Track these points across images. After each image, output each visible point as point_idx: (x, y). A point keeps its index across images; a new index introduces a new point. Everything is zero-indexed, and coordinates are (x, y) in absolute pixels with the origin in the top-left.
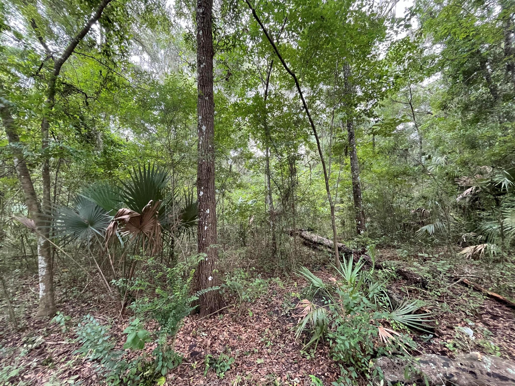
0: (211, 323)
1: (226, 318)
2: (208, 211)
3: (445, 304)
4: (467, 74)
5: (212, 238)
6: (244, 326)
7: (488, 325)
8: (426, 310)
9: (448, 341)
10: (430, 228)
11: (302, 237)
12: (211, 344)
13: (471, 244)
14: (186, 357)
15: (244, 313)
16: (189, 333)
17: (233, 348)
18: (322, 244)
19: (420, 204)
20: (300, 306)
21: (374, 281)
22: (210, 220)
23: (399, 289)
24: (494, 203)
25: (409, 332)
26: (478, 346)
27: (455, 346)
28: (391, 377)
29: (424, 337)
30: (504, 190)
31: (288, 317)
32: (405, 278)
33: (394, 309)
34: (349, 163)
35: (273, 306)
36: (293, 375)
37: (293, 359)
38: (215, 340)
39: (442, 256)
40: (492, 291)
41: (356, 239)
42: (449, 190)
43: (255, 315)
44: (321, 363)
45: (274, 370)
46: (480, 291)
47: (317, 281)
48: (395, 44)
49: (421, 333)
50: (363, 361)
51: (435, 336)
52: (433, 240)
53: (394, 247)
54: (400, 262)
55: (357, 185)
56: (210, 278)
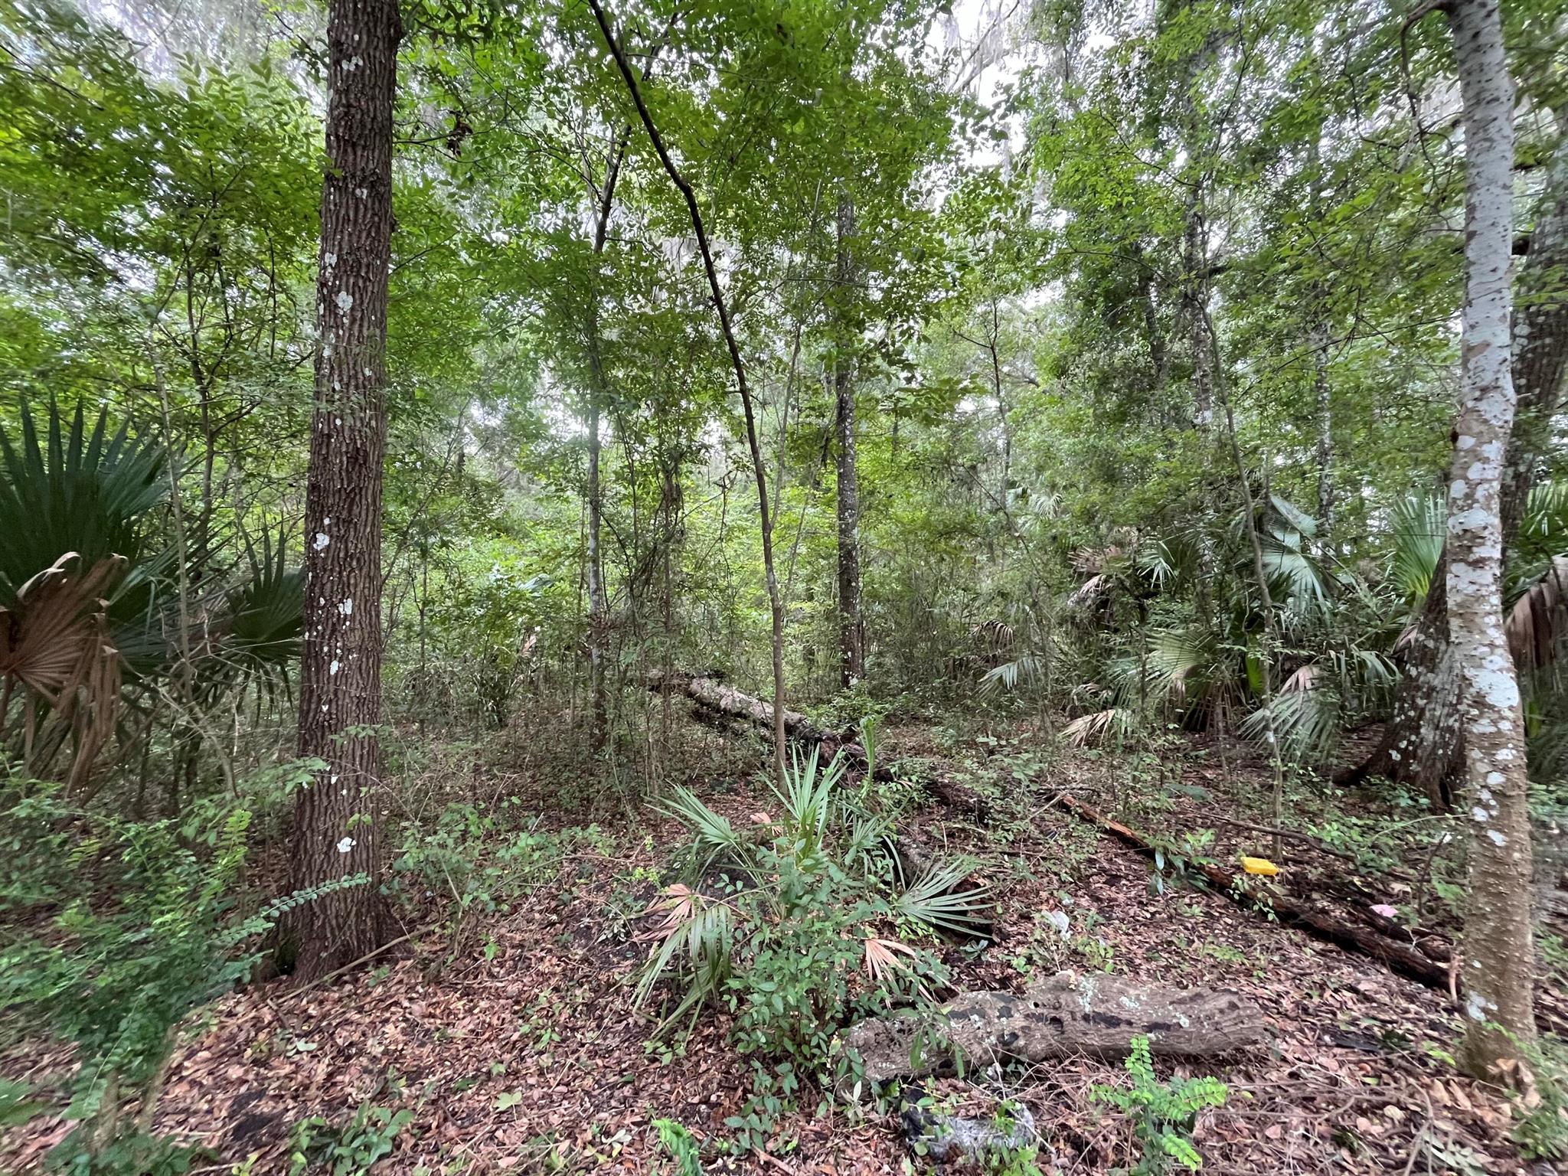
0: (340, 1000)
1: (400, 976)
2: (347, 608)
3: (1021, 861)
4: (1114, 298)
5: (360, 702)
6: (467, 993)
7: (1098, 900)
8: (980, 881)
9: (1019, 950)
10: (1008, 672)
11: (690, 695)
12: (330, 1075)
13: (1086, 711)
14: (215, 1143)
15: (471, 949)
16: (239, 1053)
17: (414, 1076)
18: (745, 717)
19: (993, 612)
20: (660, 906)
21: (867, 814)
22: (355, 639)
23: (927, 832)
24: (1136, 613)
25: (936, 941)
26: (1075, 952)
27: (1030, 960)
28: (880, 1071)
29: (968, 948)
30: (1157, 586)
31: (620, 943)
32: (944, 801)
33: (908, 885)
34: (835, 487)
35: (575, 916)
36: (612, 1123)
37: (621, 1073)
38: (349, 1058)
39: (1029, 740)
40: (1114, 818)
41: (838, 701)
42: (1054, 581)
43: (510, 952)
44: (704, 1067)
45: (555, 1119)
46: (1092, 821)
47: (716, 827)
48: (966, 175)
49: (964, 938)
50: (814, 1043)
51: (992, 944)
52: (1012, 701)
53: (927, 720)
54: (936, 760)
55: (849, 553)
56: (345, 845)
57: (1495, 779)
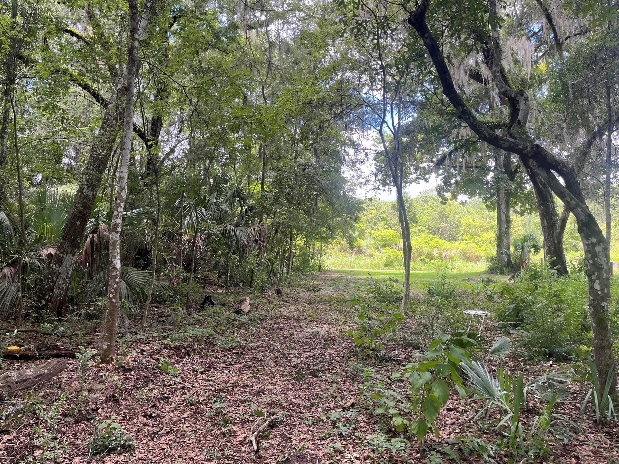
57: (115, 286)
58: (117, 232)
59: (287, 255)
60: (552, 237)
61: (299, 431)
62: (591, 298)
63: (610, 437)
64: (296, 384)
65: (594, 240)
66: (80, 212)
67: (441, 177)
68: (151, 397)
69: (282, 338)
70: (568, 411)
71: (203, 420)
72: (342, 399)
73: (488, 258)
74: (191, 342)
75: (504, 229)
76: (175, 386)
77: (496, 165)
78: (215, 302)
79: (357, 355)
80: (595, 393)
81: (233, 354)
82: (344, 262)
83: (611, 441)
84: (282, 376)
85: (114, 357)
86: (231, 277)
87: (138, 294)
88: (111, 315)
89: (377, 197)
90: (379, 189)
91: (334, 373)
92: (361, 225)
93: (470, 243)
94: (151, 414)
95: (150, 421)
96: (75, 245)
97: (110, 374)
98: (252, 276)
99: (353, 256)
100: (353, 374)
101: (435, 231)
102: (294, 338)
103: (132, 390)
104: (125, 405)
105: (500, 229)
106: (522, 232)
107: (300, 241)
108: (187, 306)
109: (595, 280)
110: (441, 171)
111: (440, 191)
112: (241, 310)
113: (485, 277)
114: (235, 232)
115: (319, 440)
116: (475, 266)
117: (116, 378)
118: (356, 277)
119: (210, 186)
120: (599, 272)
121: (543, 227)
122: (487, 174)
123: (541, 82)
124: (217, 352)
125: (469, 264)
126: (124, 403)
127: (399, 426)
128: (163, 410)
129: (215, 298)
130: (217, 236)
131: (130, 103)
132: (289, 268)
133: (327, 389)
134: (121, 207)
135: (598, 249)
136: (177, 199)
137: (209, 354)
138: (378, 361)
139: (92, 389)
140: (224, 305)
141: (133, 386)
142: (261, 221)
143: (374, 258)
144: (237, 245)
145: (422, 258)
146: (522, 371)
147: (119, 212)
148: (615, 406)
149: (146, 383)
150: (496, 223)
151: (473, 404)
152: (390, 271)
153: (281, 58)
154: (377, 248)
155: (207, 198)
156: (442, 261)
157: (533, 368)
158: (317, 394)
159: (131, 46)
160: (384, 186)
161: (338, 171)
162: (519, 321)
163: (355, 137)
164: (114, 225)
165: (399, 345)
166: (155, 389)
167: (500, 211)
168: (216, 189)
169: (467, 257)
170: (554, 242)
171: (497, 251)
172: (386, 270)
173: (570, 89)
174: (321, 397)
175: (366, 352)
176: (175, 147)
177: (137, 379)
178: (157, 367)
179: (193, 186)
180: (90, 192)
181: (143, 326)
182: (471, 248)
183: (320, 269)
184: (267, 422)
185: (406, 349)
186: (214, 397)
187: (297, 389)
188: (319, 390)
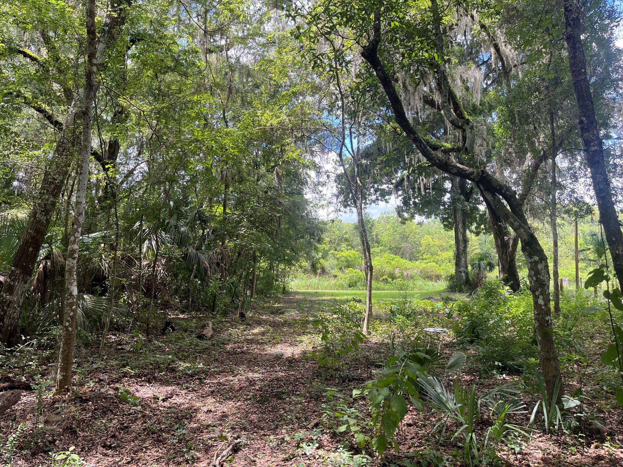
57: (72, 314)
58: (74, 258)
59: (251, 277)
60: (506, 255)
61: (263, 453)
62: (536, 313)
63: (558, 444)
64: (260, 407)
65: (536, 258)
66: (32, 238)
67: (400, 198)
68: (110, 427)
69: (245, 362)
70: (520, 422)
71: (165, 448)
72: (306, 419)
73: (448, 277)
74: (151, 369)
75: (461, 248)
76: (135, 415)
77: (452, 187)
78: (176, 328)
79: (321, 376)
80: (544, 404)
81: (195, 379)
82: (308, 283)
83: (559, 448)
84: (246, 400)
85: (70, 388)
86: (192, 301)
87: (95, 321)
88: (68, 343)
89: (339, 218)
90: (340, 210)
91: (298, 395)
92: (324, 246)
93: (430, 262)
94: (111, 445)
95: (109, 452)
96: (27, 272)
97: (66, 405)
98: (215, 300)
99: (317, 277)
100: (317, 395)
101: (397, 251)
102: (257, 361)
103: (90, 421)
104: (83, 436)
105: (458, 249)
106: (479, 251)
107: (263, 264)
108: (147, 332)
109: (539, 295)
110: (400, 193)
111: (399, 211)
112: (204, 335)
113: (445, 295)
114: (197, 255)
115: (283, 461)
116: (436, 284)
117: (73, 409)
118: (320, 298)
119: (170, 209)
120: (543, 288)
121: (497, 246)
122: (444, 196)
123: (491, 108)
124: (179, 378)
125: (430, 283)
126: (82, 434)
127: (360, 443)
128: (123, 440)
129: (176, 324)
130: (178, 260)
131: (87, 128)
132: (252, 291)
133: (291, 411)
134: (78, 232)
135: (540, 266)
136: (135, 223)
137: (170, 380)
138: (341, 381)
139: (48, 421)
140: (186, 331)
141: (91, 417)
142: (223, 243)
143: (338, 279)
144: (198, 270)
145: (384, 277)
146: (477, 385)
147: (75, 238)
148: (562, 416)
149: (105, 413)
150: (453, 242)
151: (431, 419)
152: (354, 292)
153: (242, 82)
154: (341, 269)
155: (167, 221)
156: (404, 280)
157: (487, 381)
158: (281, 416)
159: (89, 71)
160: (345, 207)
161: (300, 193)
162: (475, 337)
163: (317, 160)
164: (71, 251)
165: (362, 364)
166: (114, 419)
167: (457, 231)
168: (177, 213)
169: (429, 277)
170: (507, 260)
171: (456, 270)
172: (350, 291)
173: (516, 116)
174: (285, 418)
175: (329, 373)
176: (134, 169)
177: (95, 409)
178: (116, 396)
179: (153, 209)
180: (43, 217)
181: (100, 355)
182: (431, 267)
183: (285, 292)
184: (231, 447)
185: (369, 368)
186: (176, 423)
187: (261, 412)
188: (283, 412)
